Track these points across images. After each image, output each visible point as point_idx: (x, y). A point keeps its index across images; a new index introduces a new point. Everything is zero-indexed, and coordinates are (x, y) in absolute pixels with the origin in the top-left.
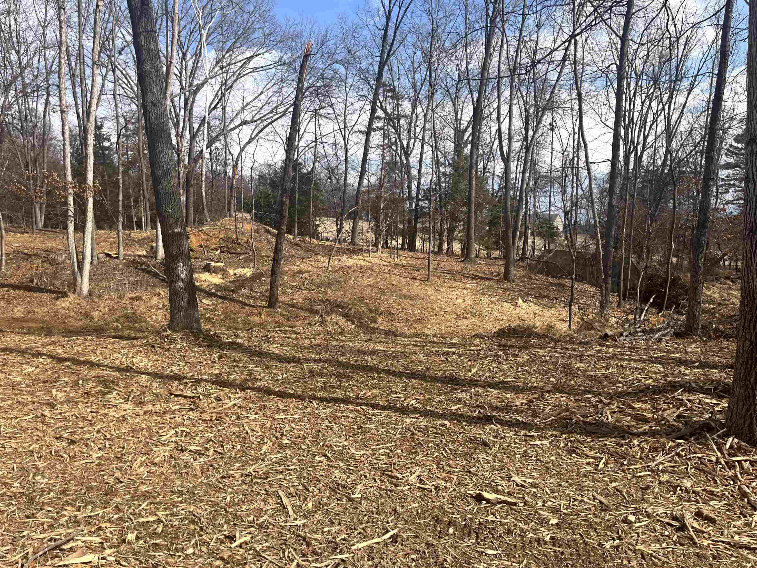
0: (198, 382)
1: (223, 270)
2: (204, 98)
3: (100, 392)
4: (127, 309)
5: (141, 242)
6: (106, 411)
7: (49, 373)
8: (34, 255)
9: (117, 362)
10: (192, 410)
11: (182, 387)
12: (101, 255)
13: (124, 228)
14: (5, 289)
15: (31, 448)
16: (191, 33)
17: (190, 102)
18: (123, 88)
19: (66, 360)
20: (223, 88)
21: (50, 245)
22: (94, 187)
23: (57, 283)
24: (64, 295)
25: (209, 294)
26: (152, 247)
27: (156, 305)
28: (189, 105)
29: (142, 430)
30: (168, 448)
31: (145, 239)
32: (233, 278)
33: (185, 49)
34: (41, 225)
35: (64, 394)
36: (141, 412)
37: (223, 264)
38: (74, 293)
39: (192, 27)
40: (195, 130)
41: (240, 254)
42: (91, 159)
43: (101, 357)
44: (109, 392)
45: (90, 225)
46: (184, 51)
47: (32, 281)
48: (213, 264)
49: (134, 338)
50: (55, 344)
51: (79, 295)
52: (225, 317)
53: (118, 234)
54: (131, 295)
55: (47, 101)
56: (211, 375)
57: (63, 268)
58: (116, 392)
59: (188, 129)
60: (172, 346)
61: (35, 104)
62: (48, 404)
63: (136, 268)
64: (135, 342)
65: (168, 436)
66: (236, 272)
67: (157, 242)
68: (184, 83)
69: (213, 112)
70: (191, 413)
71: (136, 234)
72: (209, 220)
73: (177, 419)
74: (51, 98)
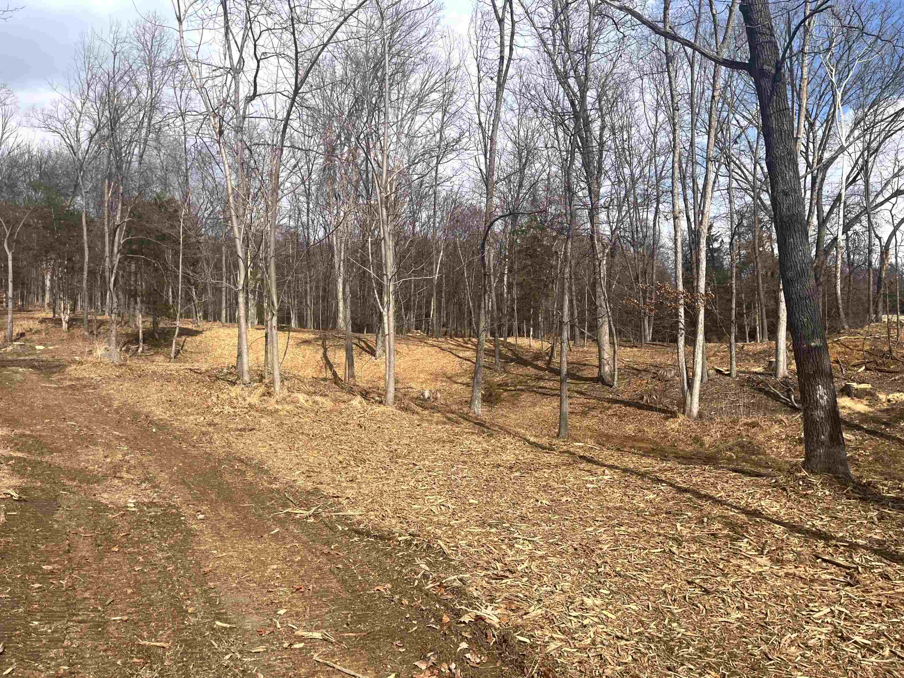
0: (853, 547)
1: (870, 395)
2: (839, 172)
3: (727, 536)
4: (742, 437)
5: (757, 357)
6: (738, 562)
7: (671, 503)
8: (644, 371)
9: (743, 502)
10: (849, 584)
11: (831, 550)
12: (711, 372)
13: (736, 341)
14: (617, 405)
15: (663, 588)
16: (821, 97)
17: (818, 180)
18: (736, 180)
19: (686, 491)
20: (866, 153)
21: (659, 359)
22: (707, 294)
23: (666, 401)
24: (674, 415)
25: (852, 427)
26: (771, 362)
27: (778, 435)
28: (817, 185)
29: (786, 597)
30: (824, 630)
31: (760, 353)
32: (885, 406)
33: (813, 117)
34: (649, 338)
35: (689, 530)
36: (781, 573)
37: (869, 386)
38: (684, 413)
39: (823, 89)
40: (825, 214)
41: (897, 373)
42: (703, 265)
43: (722, 494)
44: (738, 538)
45: (701, 337)
46: (811, 120)
47: (642, 398)
48: (855, 385)
49: (758, 475)
50: (673, 470)
51: (689, 416)
52: (876, 460)
53: (730, 347)
54: (746, 421)
55: (657, 208)
56: (870, 539)
57: (672, 386)
58: (746, 540)
59: (816, 213)
60: (809, 492)
61: (645, 214)
62: (674, 539)
63: (752, 387)
64: (760, 480)
65: (821, 614)
66: (890, 397)
67: (777, 356)
68: (811, 158)
69: (851, 187)
70: (848, 588)
71: (750, 347)
72: (846, 327)
73: (830, 592)
74: (661, 206)
